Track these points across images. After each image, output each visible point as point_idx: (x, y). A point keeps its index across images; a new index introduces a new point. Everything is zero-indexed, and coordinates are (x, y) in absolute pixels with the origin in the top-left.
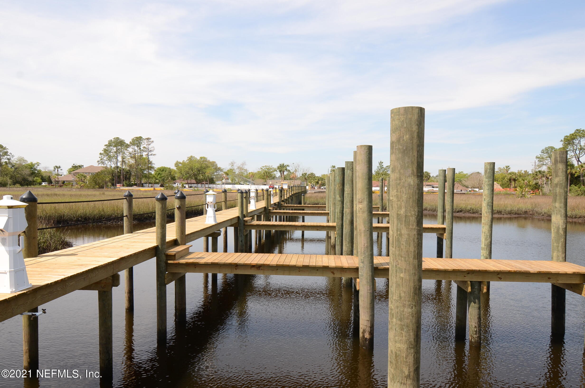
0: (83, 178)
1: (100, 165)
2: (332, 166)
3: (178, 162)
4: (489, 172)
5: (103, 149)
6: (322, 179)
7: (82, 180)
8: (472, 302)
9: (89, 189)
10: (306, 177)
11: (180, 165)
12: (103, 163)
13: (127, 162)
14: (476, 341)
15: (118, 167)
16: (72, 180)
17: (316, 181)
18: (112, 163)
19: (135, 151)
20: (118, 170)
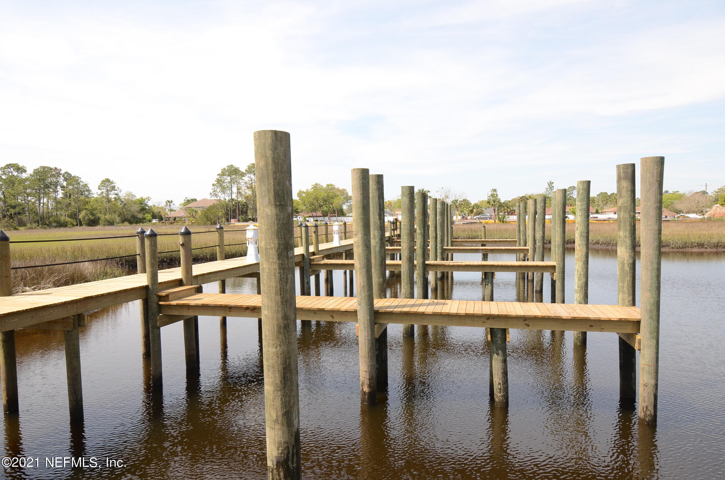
0: (194, 214)
1: (213, 198)
2: (493, 189)
3: (301, 191)
4: (581, 193)
5: (215, 179)
6: (477, 206)
7: (193, 215)
8: (495, 354)
9: (200, 225)
10: (457, 204)
11: (304, 195)
12: (216, 195)
13: (243, 193)
14: (500, 401)
15: (233, 200)
16: (182, 216)
17: (470, 209)
18: (226, 195)
19: (252, 180)
20: (233, 203)
